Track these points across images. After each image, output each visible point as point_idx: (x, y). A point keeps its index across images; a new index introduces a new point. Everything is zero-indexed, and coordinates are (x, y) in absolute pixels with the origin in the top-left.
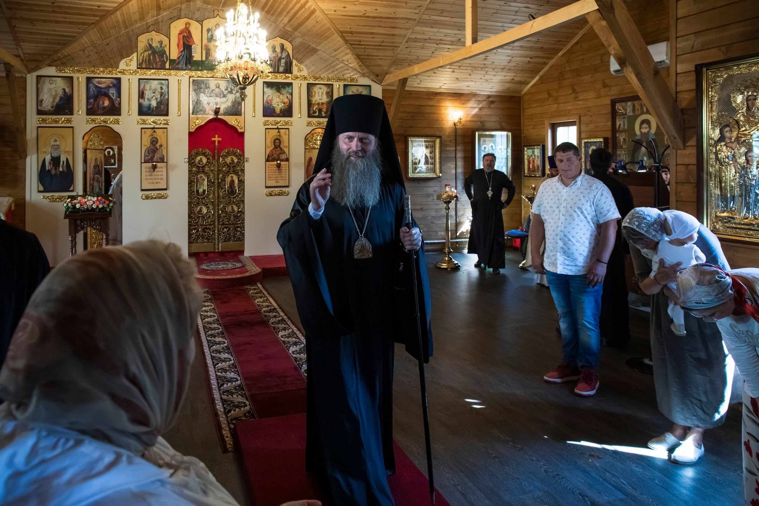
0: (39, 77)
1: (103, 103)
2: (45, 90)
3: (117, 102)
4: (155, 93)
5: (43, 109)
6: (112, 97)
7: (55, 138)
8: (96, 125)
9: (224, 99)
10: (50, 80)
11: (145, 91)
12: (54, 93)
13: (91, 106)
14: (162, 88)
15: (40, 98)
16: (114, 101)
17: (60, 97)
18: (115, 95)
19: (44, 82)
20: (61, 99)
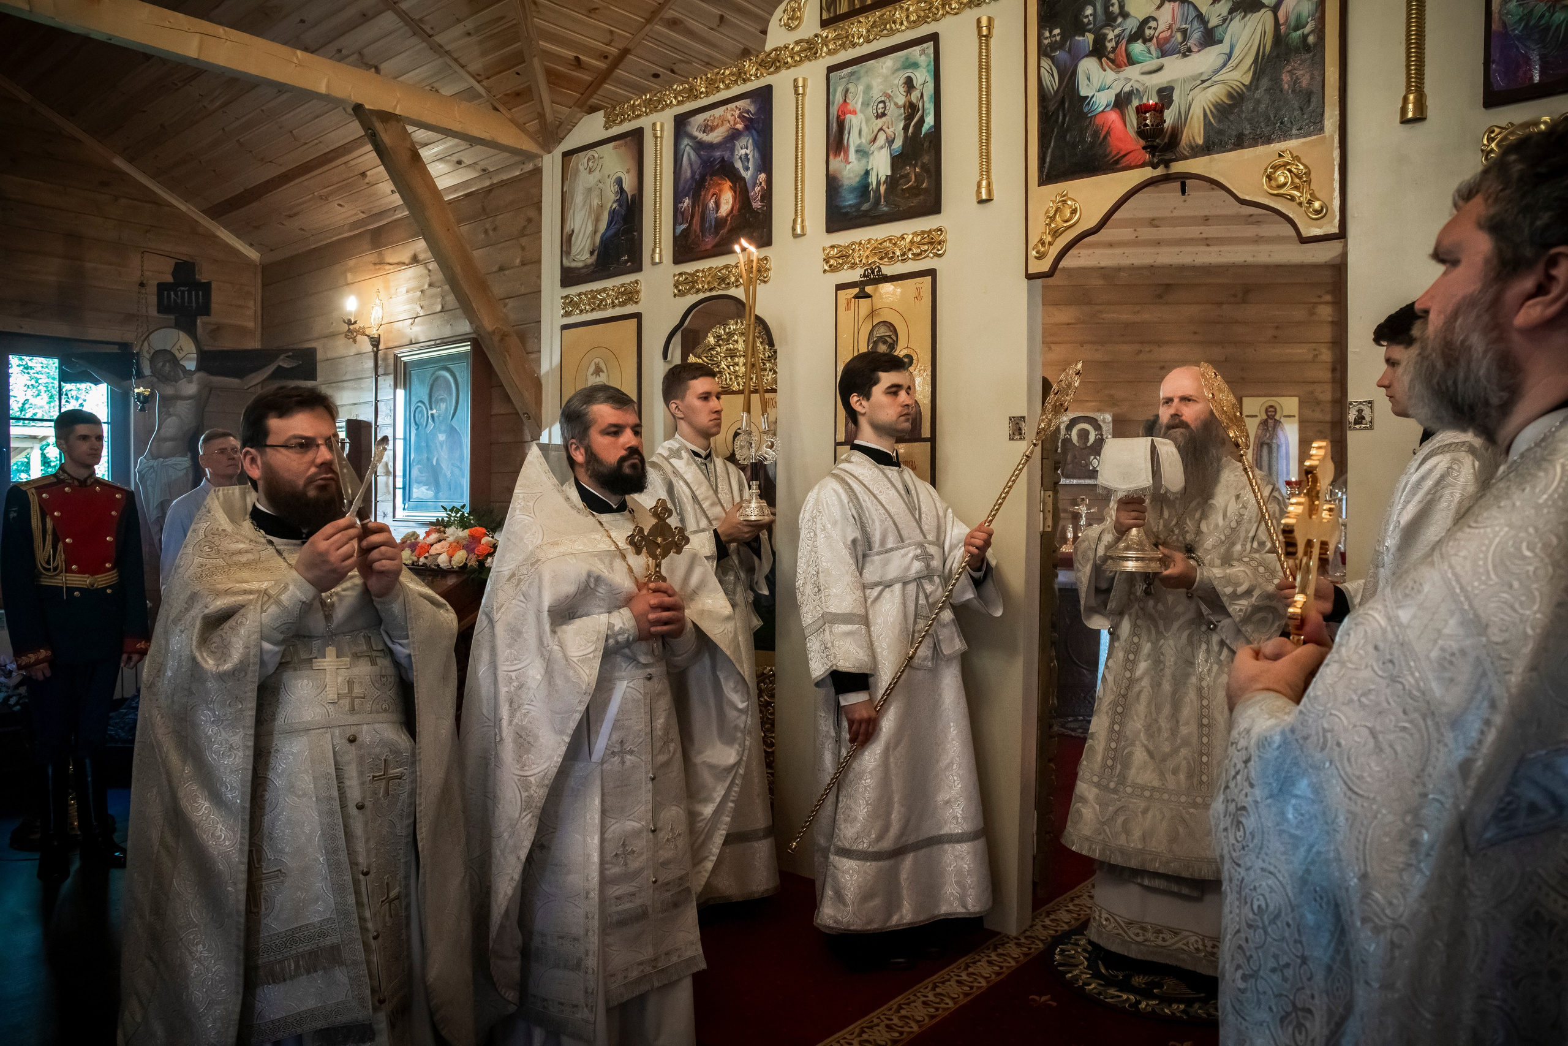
0: (567, 155)
1: (718, 205)
2: (579, 199)
3: (758, 189)
4: (884, 115)
5: (574, 265)
6: (743, 173)
7: (597, 360)
8: (701, 296)
9: (1205, 60)
10: (589, 160)
11: (848, 116)
12: (596, 202)
13: (684, 226)
14: (909, 84)
15: (567, 229)
16: (749, 185)
17: (610, 212)
18: (750, 165)
19: (577, 170)
20: (613, 213)
